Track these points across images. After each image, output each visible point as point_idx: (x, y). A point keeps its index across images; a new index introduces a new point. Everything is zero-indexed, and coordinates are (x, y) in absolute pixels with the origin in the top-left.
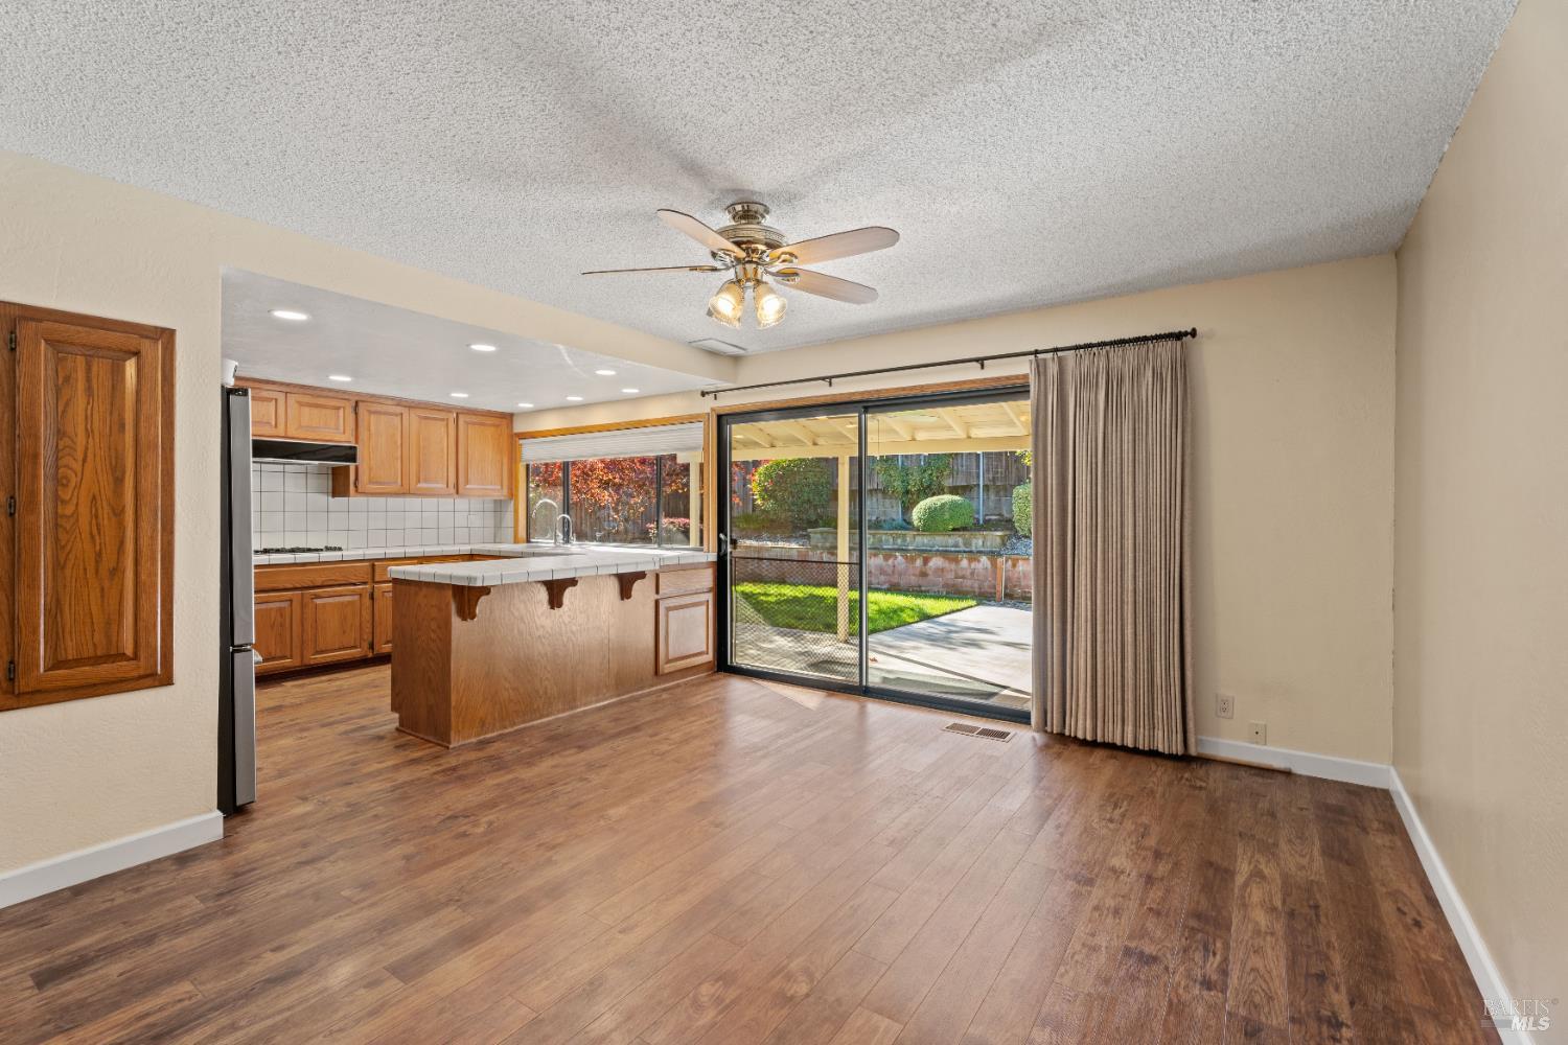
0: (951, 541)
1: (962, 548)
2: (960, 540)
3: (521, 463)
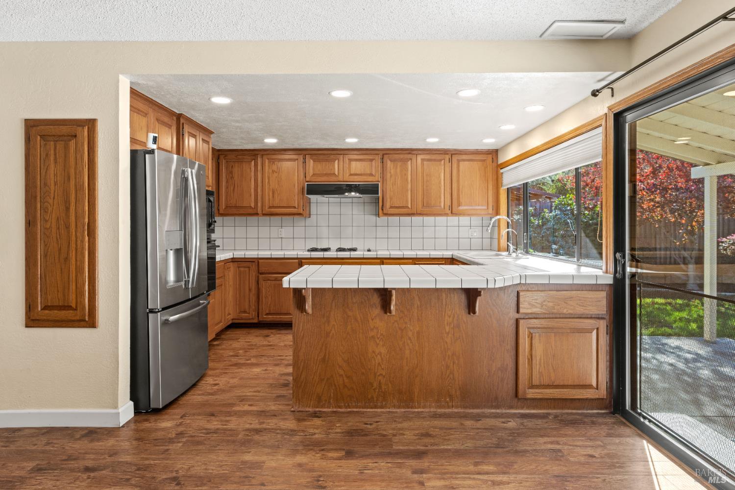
3: (502, 188)
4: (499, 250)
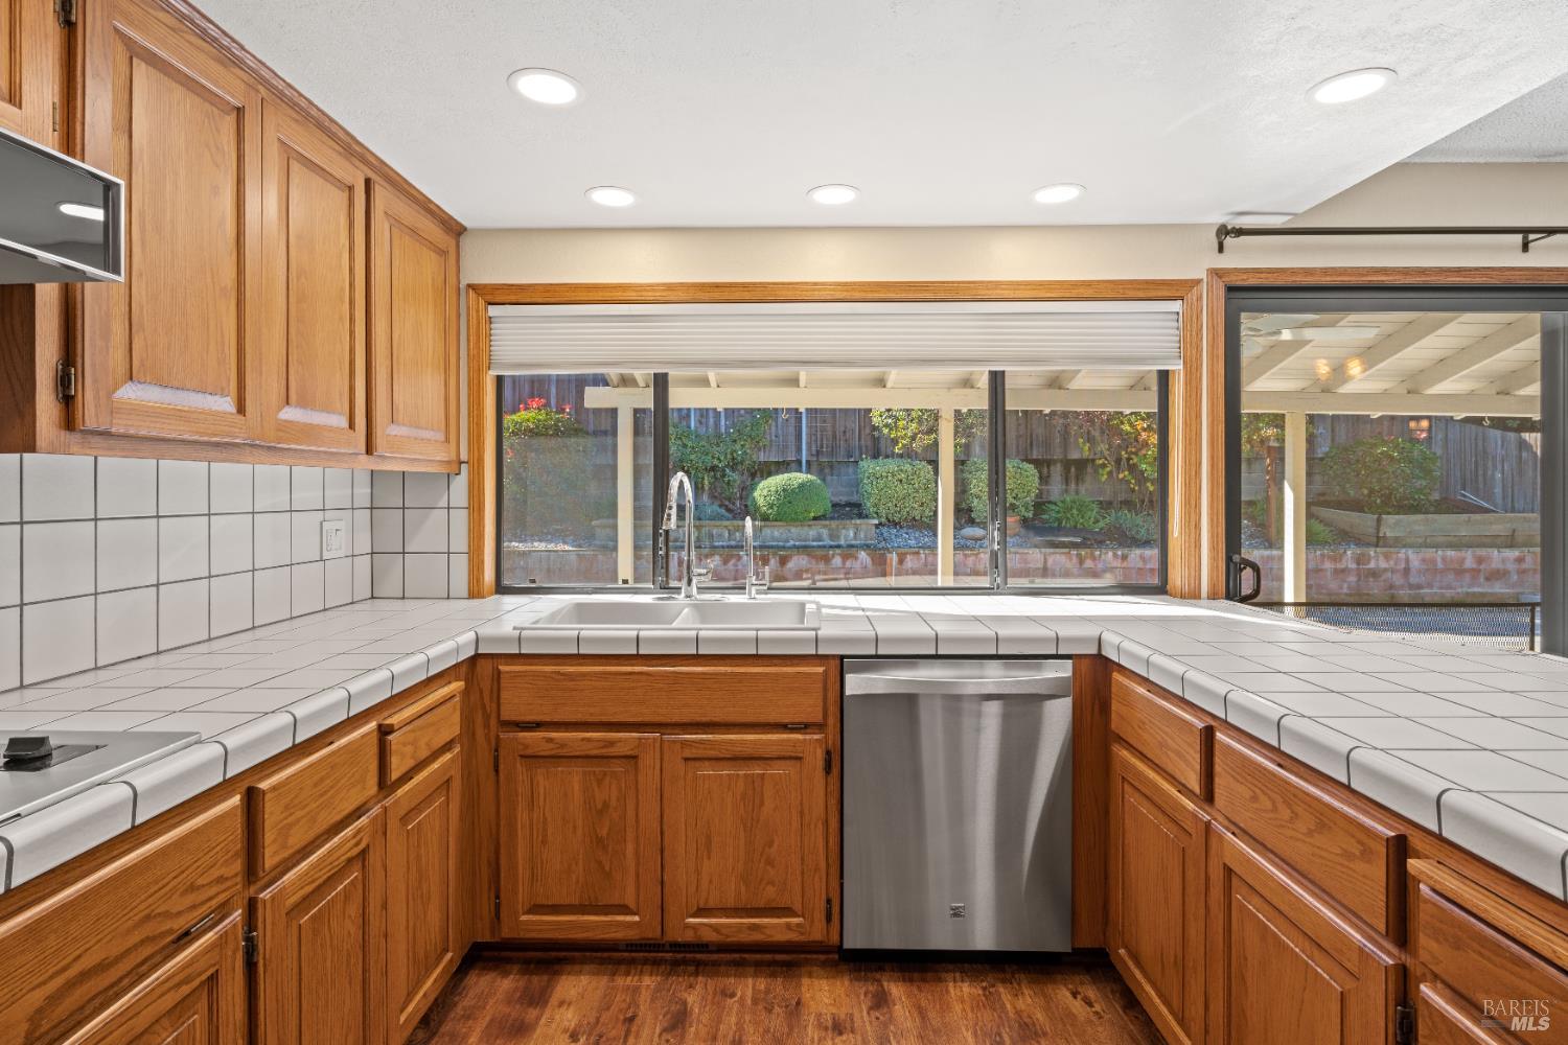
0: (812, 533)
1: (828, 542)
2: (825, 532)
3: (490, 373)
4: (475, 593)
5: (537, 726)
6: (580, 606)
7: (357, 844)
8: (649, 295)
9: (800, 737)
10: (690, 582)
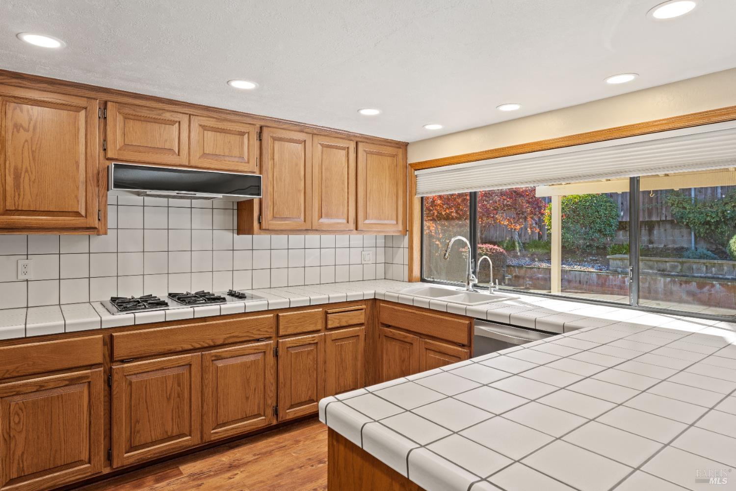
3: (416, 196)
4: (410, 280)
5: (389, 326)
6: (431, 289)
7: (313, 340)
8: (463, 159)
9: (460, 349)
10: (468, 284)
